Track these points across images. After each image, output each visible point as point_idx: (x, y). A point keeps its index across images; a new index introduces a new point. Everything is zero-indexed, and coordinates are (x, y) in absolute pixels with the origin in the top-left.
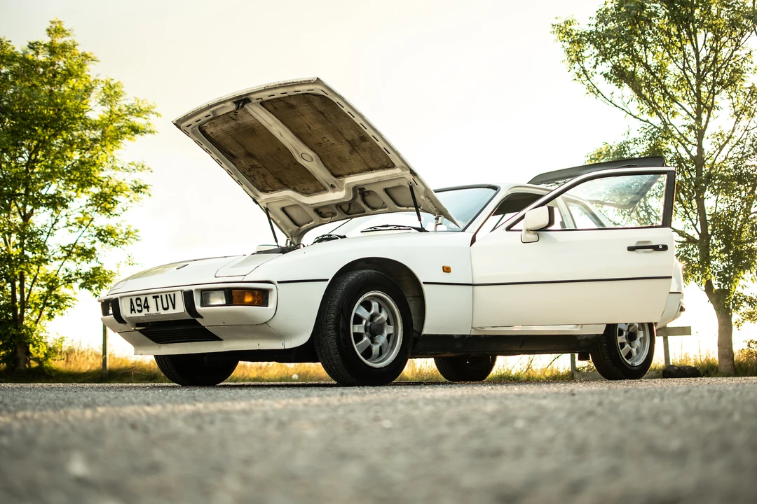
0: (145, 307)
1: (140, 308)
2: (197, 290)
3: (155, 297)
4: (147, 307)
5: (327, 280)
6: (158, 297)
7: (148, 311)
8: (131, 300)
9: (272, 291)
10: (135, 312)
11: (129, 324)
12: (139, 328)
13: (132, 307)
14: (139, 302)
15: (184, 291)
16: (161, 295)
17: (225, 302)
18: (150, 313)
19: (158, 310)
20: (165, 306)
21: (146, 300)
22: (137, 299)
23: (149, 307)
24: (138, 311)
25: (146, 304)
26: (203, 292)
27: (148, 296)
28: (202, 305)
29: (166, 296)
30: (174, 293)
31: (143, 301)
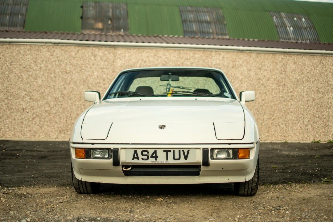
0: (152, 157)
1: (146, 157)
2: (210, 148)
3: (167, 152)
4: (156, 157)
6: (170, 151)
7: (156, 160)
8: (136, 152)
9: (252, 148)
10: (138, 159)
11: (121, 166)
12: (128, 169)
13: (136, 156)
14: (145, 153)
15: (200, 149)
16: (174, 150)
17: (231, 156)
18: (157, 161)
19: (167, 159)
20: (176, 158)
21: (155, 152)
22: (142, 152)
23: (157, 157)
24: (143, 159)
25: (155, 155)
26: (212, 150)
27: (158, 151)
28: (212, 157)
29: (180, 151)
30: (189, 149)
31: (150, 154)
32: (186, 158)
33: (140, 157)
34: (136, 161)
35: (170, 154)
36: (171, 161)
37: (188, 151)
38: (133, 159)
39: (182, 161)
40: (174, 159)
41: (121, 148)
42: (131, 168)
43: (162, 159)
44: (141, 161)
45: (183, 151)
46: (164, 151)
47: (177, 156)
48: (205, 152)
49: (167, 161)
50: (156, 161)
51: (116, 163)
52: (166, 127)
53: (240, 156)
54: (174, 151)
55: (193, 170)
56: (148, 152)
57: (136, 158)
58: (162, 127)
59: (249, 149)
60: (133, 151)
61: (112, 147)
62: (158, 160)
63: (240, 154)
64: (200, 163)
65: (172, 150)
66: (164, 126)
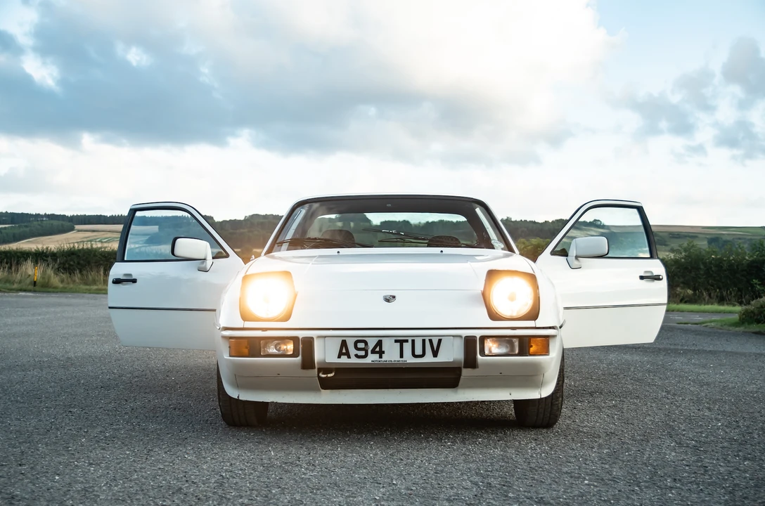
0: (373, 352)
1: (362, 353)
3: (401, 342)
4: (381, 353)
6: (407, 341)
7: (381, 357)
8: (344, 344)
9: (554, 336)
10: (349, 357)
11: (316, 370)
12: (329, 375)
13: (344, 351)
14: (361, 345)
15: (460, 336)
16: (413, 338)
17: (517, 352)
18: (383, 359)
19: (402, 356)
20: (416, 353)
21: (380, 343)
22: (356, 343)
23: (384, 352)
24: (357, 356)
25: (379, 349)
26: (483, 338)
27: (385, 341)
28: (483, 353)
29: (424, 341)
30: (440, 338)
31: (371, 346)
32: (435, 354)
33: (353, 351)
34: (344, 359)
35: (407, 347)
36: (409, 359)
37: (440, 341)
38: (339, 357)
39: (429, 358)
40: (414, 355)
41: (319, 337)
42: (333, 374)
43: (391, 355)
44: (354, 360)
45: (431, 341)
46: (396, 341)
47: (419, 351)
48: (470, 343)
49: (401, 359)
50: (381, 359)
51: (308, 363)
52: (397, 298)
53: (532, 350)
54: (413, 341)
55: (447, 376)
56: (366, 343)
57: (344, 354)
58: (389, 299)
59: (547, 337)
60: (339, 341)
61: (301, 334)
62: (385, 357)
63: (532, 346)
64: (460, 362)
65: (410, 339)
66: (394, 297)
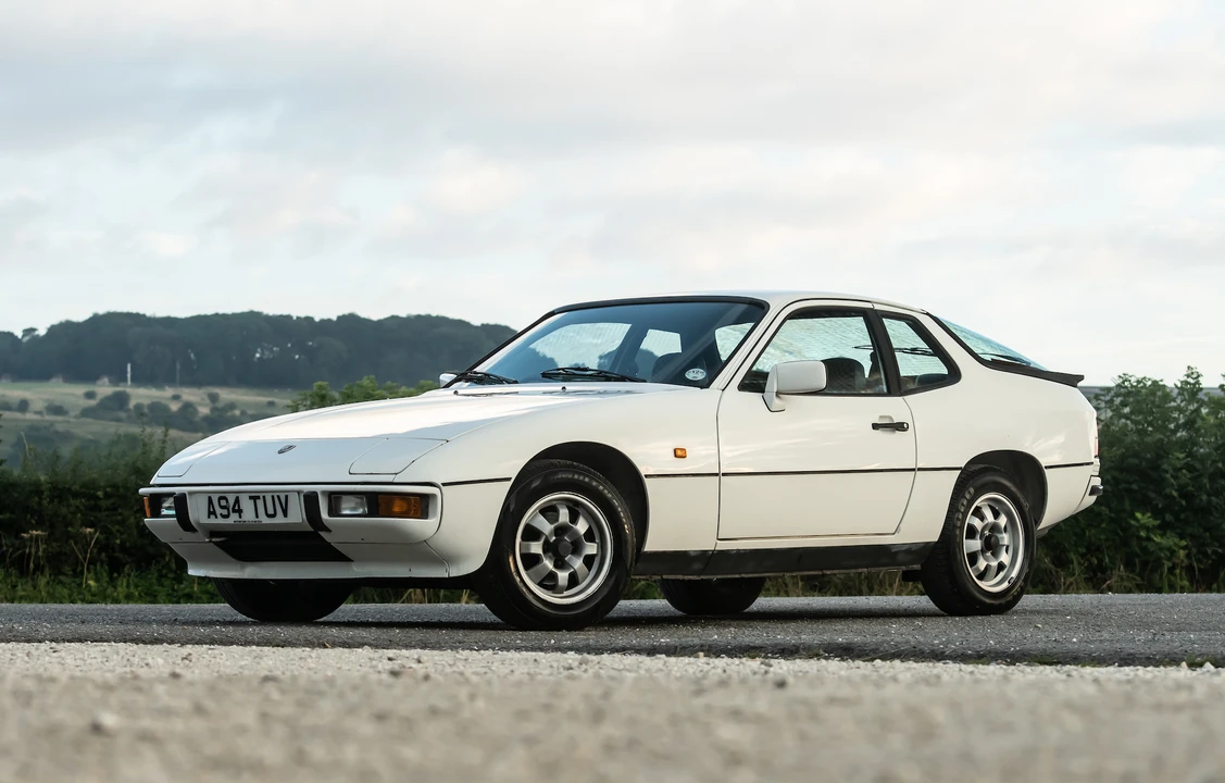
0: (234, 511)
1: (225, 512)
2: (324, 492)
3: (254, 498)
4: (240, 511)
5: (509, 479)
6: (258, 497)
7: (240, 516)
8: (210, 498)
9: (433, 496)
10: (216, 516)
11: (198, 532)
13: (212, 509)
14: (223, 503)
15: (299, 493)
16: (263, 494)
18: (243, 519)
19: (257, 517)
20: (269, 513)
21: (237, 501)
22: (220, 499)
23: (242, 511)
24: (222, 515)
25: (237, 507)
26: (333, 496)
27: (241, 496)
28: (333, 513)
29: (273, 498)
30: (286, 494)
31: (231, 502)
32: (285, 515)
33: (219, 511)
34: (213, 520)
35: (260, 503)
36: (264, 520)
37: (287, 497)
38: (212, 513)
39: (280, 519)
40: (269, 516)
41: (191, 493)
42: (222, 539)
43: (248, 515)
44: (220, 521)
45: (278, 497)
46: (251, 498)
47: (271, 511)
48: (311, 500)
49: (258, 519)
50: (240, 519)
51: (186, 524)
54: (264, 498)
56: (225, 498)
61: (175, 490)
62: (243, 517)
63: (393, 505)
64: (307, 524)
